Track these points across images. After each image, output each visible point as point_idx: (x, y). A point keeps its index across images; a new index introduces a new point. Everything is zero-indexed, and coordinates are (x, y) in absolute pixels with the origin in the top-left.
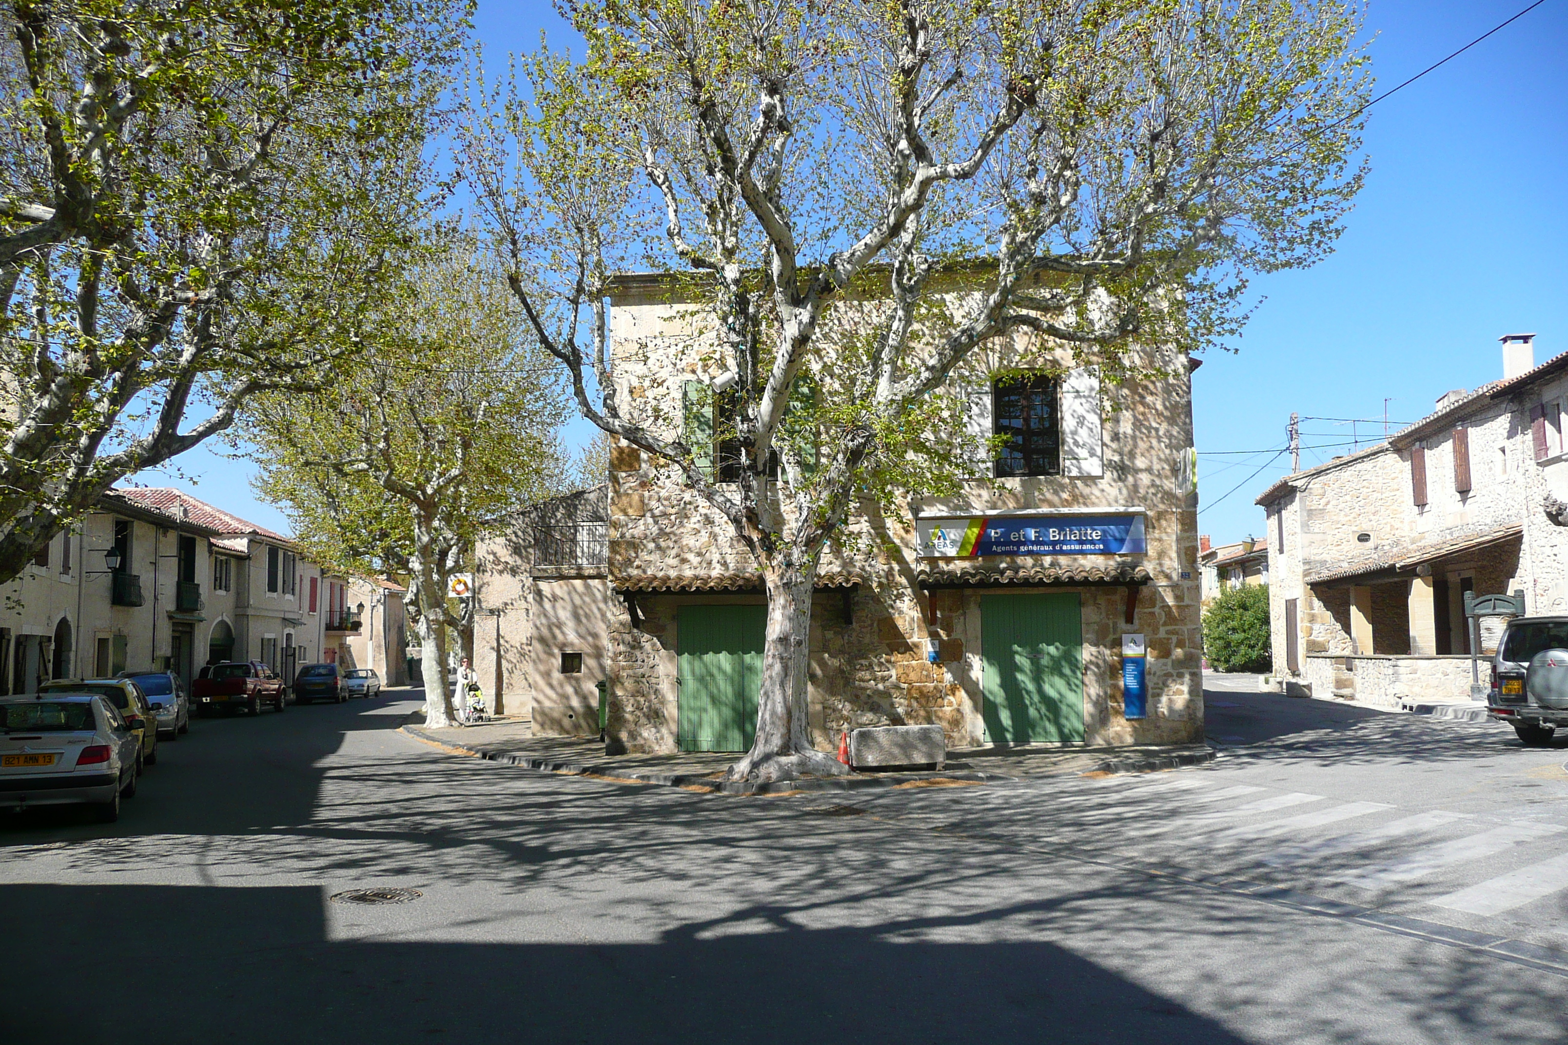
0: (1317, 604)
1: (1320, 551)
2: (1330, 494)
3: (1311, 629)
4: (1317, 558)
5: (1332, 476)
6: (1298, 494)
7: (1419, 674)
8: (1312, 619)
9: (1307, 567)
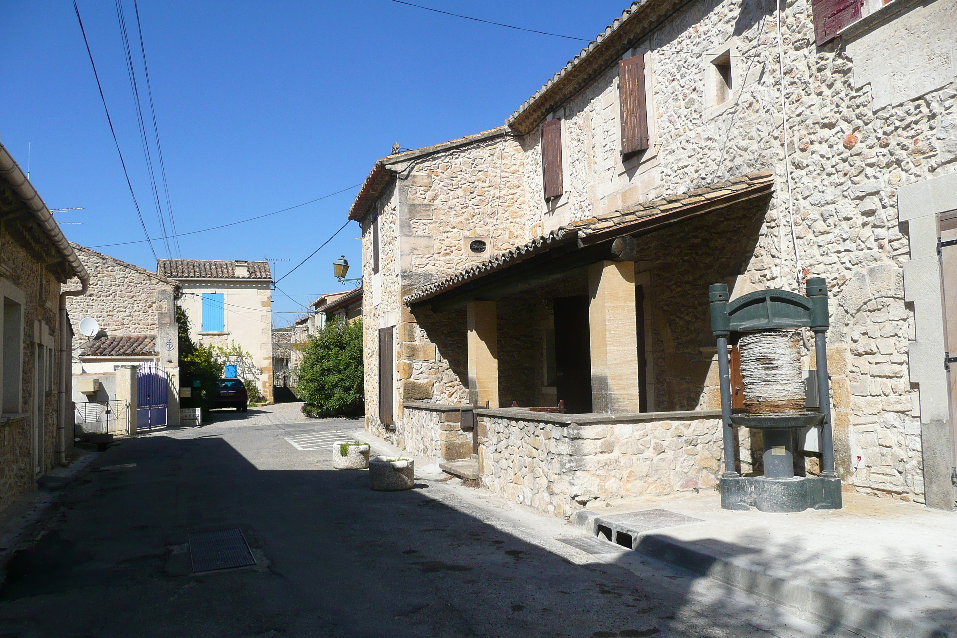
0: (419, 332)
1: (424, 261)
2: (438, 186)
3: (411, 368)
4: (420, 270)
5: (441, 162)
6: (398, 183)
7: (616, 454)
8: (413, 354)
9: (407, 282)
